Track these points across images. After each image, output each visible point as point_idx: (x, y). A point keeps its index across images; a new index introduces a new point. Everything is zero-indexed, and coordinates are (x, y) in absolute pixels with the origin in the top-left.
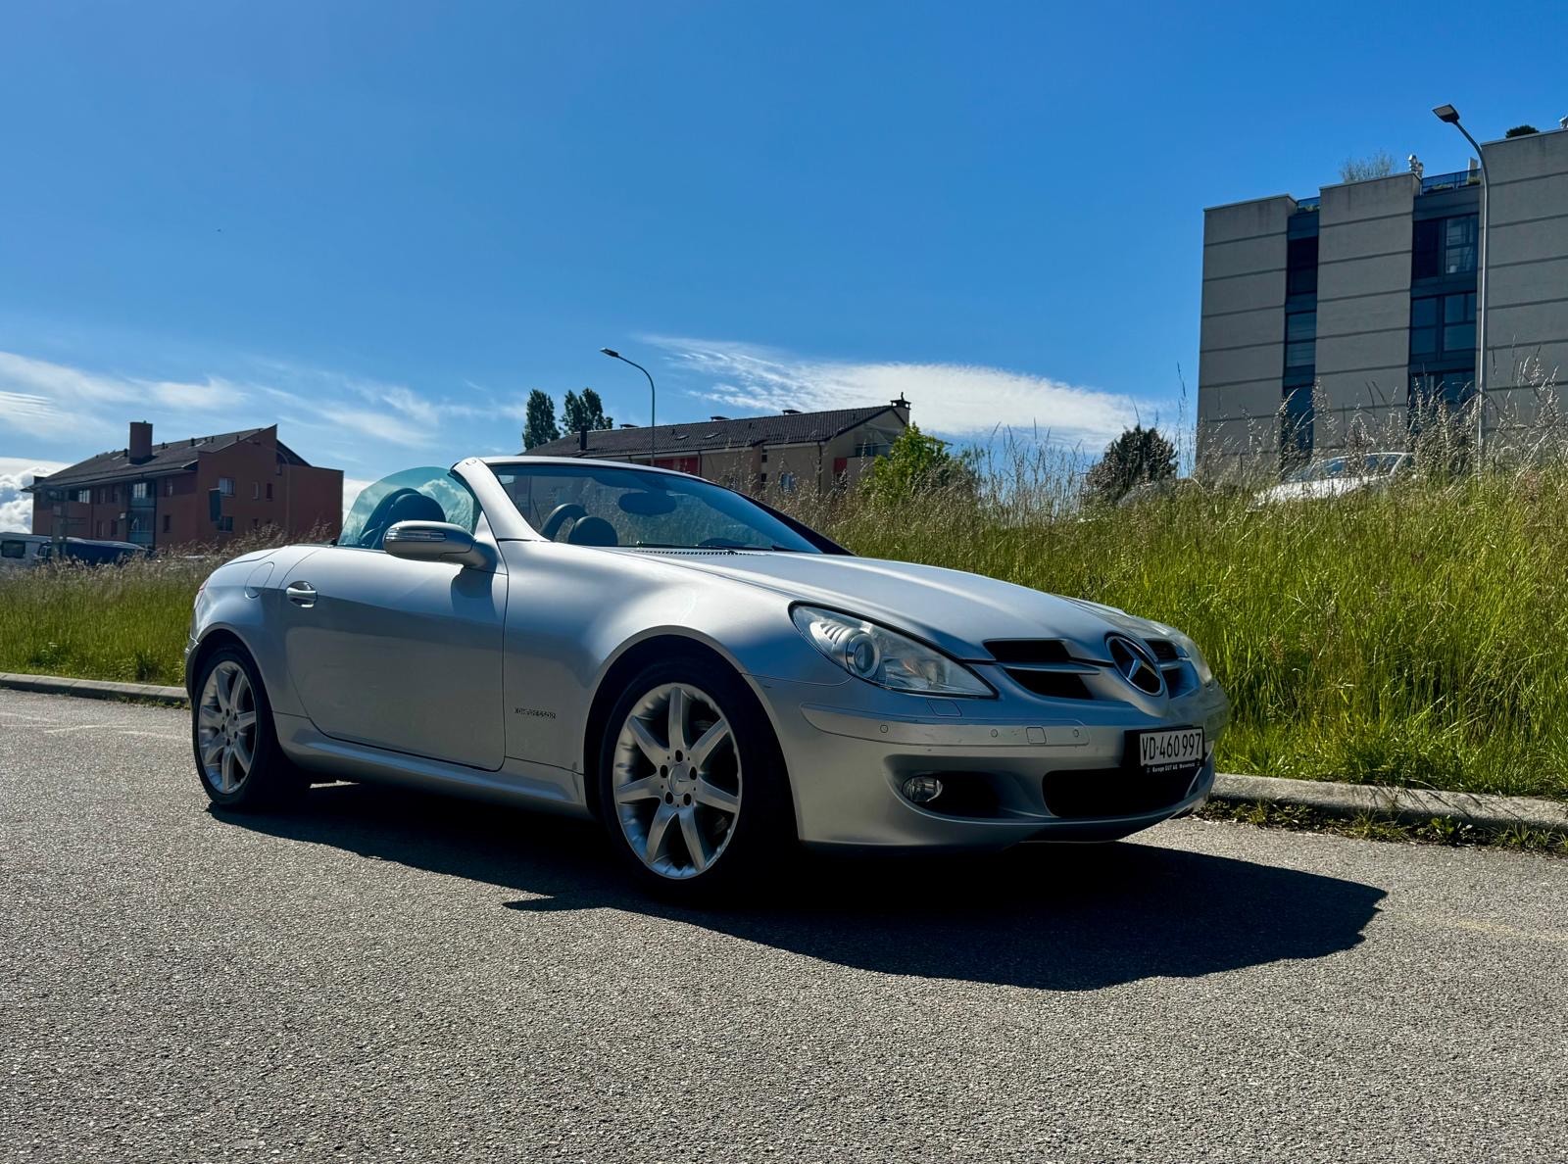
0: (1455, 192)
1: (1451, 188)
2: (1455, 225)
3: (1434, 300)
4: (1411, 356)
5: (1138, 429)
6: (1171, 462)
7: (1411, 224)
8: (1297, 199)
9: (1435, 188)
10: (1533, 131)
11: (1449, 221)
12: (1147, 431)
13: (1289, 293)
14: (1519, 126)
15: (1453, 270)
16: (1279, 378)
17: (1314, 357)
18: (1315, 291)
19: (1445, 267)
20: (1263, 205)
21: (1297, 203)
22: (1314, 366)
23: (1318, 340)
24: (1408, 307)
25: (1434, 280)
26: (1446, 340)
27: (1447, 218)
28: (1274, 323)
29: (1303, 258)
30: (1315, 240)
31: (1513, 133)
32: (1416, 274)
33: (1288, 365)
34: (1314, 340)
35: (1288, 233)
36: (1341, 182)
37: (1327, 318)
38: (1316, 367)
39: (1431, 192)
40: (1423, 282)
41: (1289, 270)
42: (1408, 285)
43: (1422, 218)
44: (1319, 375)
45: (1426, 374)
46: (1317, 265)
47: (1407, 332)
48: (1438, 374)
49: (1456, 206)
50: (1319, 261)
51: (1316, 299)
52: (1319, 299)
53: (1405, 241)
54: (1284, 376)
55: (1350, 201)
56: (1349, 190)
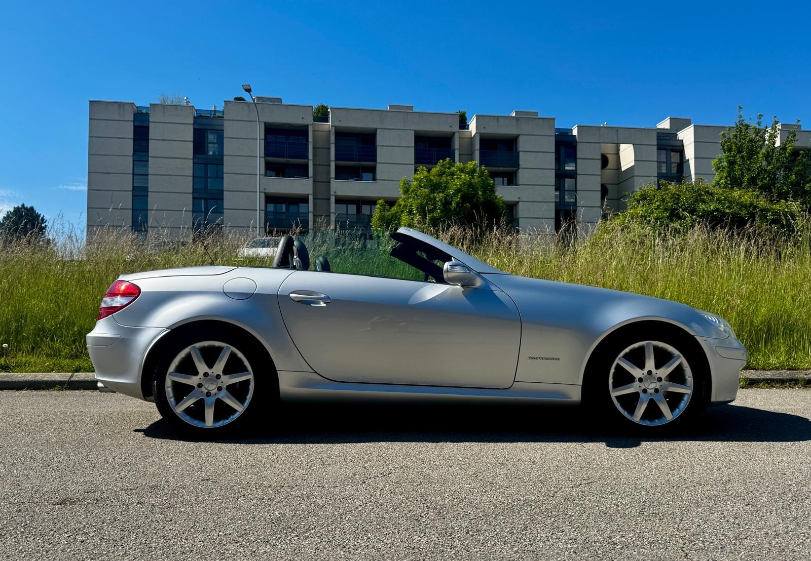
0: (212, 119)
1: (209, 117)
2: (211, 133)
3: (203, 165)
4: (193, 189)
5: (23, 205)
6: (43, 225)
7: (192, 130)
8: (137, 106)
9: (202, 115)
10: (244, 100)
11: (209, 131)
12: (29, 207)
13: (134, 151)
14: (239, 97)
15: (211, 153)
16: (130, 191)
17: (148, 183)
18: (148, 152)
19: (208, 152)
20: (121, 105)
21: (137, 107)
22: (148, 187)
23: (149, 176)
24: (192, 166)
25: (203, 156)
26: (209, 184)
27: (208, 130)
28: (127, 163)
29: (141, 134)
30: (148, 128)
31: (237, 99)
32: (195, 153)
33: (134, 185)
34: (148, 175)
35: (134, 121)
36: (159, 103)
37: (154, 166)
38: (149, 188)
39: (200, 116)
40: (198, 156)
41: (134, 139)
42: (192, 157)
43: (197, 127)
44: (150, 192)
45: (201, 199)
46: (148, 139)
47: (191, 178)
48: (206, 199)
49: (212, 125)
50: (150, 138)
51: (148, 155)
52: (150, 155)
53: (190, 136)
54: (133, 190)
55: (164, 112)
56: (164, 107)
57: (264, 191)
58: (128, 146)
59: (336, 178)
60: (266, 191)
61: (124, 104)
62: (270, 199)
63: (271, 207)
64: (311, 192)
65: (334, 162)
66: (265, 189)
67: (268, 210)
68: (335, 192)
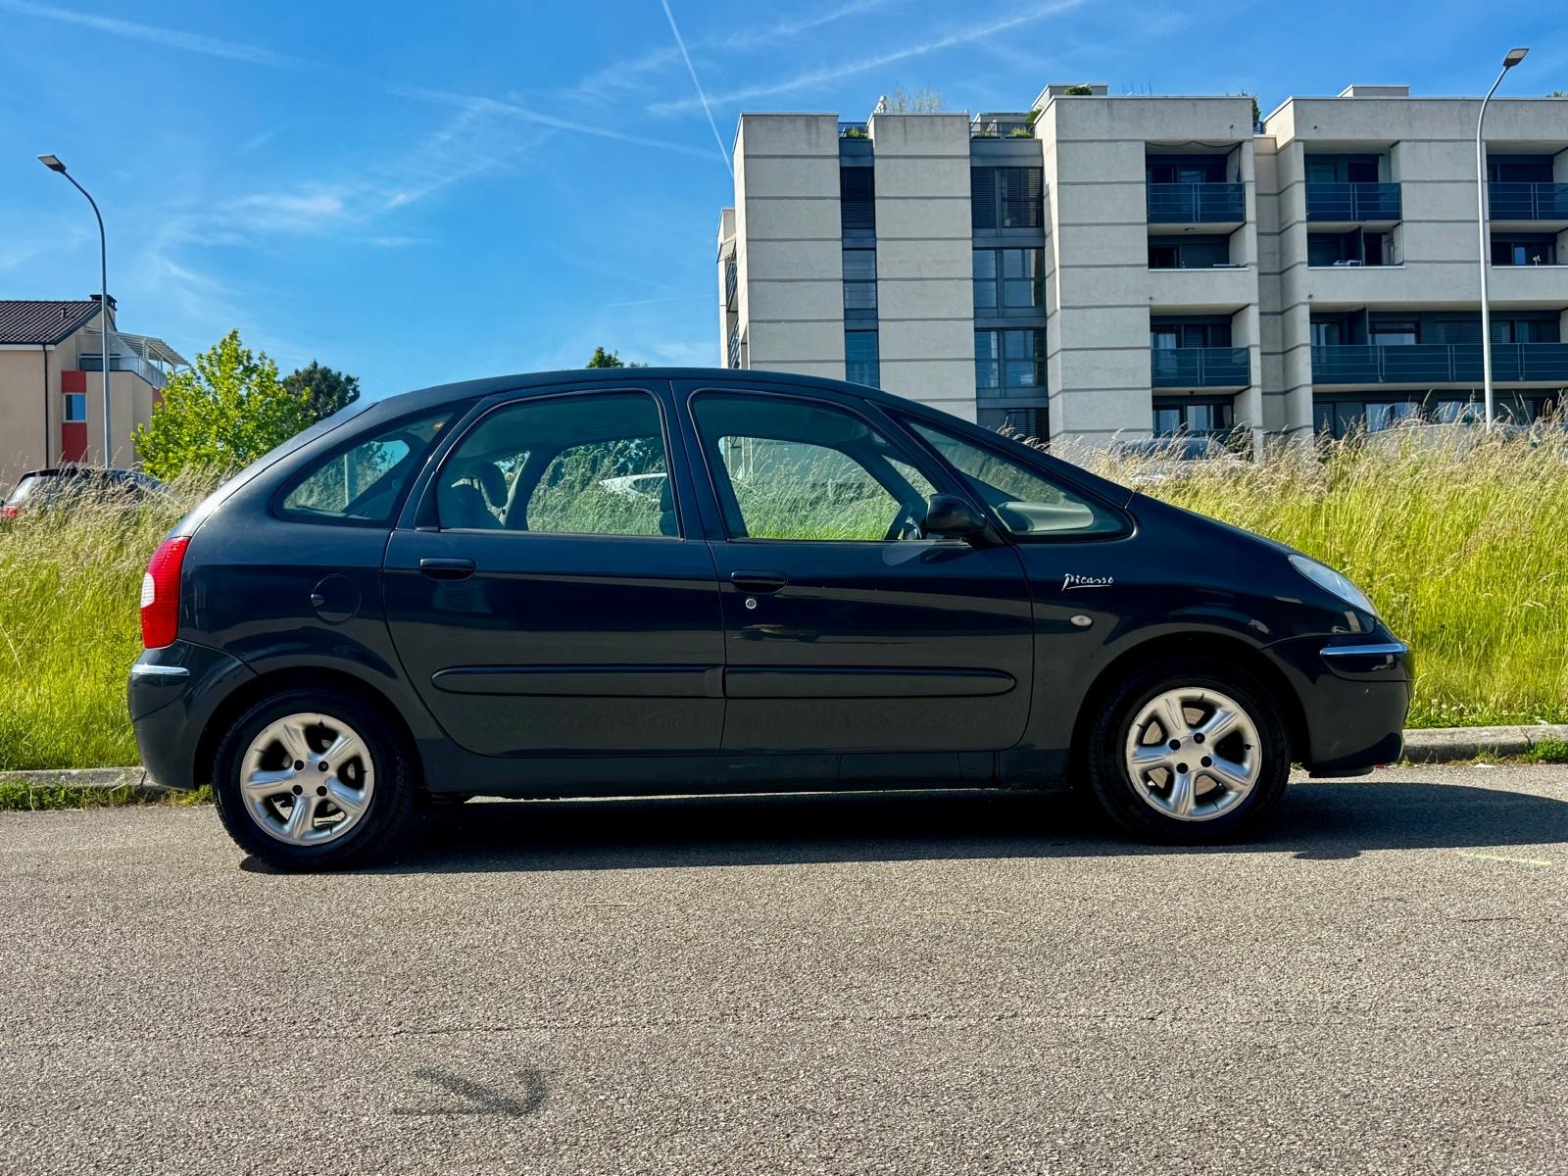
3: (994, 252)
7: (968, 170)
8: (846, 121)
13: (844, 226)
15: (1010, 221)
16: (840, 320)
17: (876, 300)
18: (874, 228)
20: (810, 120)
21: (846, 125)
22: (877, 310)
23: (880, 282)
24: (971, 256)
25: (993, 230)
27: (1002, 168)
28: (831, 258)
29: (858, 187)
30: (871, 170)
32: (977, 223)
33: (848, 307)
34: (875, 281)
35: (840, 157)
37: (888, 259)
38: (880, 312)
39: (984, 137)
40: (982, 232)
41: (843, 199)
42: (969, 234)
43: (979, 163)
44: (883, 320)
45: (989, 330)
46: (873, 199)
47: (971, 283)
48: (1000, 331)
49: (1010, 156)
50: (876, 195)
51: (875, 236)
52: (878, 236)
53: (964, 187)
54: (845, 319)
55: (905, 133)
56: (905, 121)
57: (1148, 302)
58: (831, 214)
59: (1311, 263)
60: (1153, 303)
61: (816, 117)
62: (1162, 322)
63: (1168, 341)
64: (1255, 299)
65: (1305, 225)
66: (1151, 298)
67: (1162, 346)
68: (1310, 296)
